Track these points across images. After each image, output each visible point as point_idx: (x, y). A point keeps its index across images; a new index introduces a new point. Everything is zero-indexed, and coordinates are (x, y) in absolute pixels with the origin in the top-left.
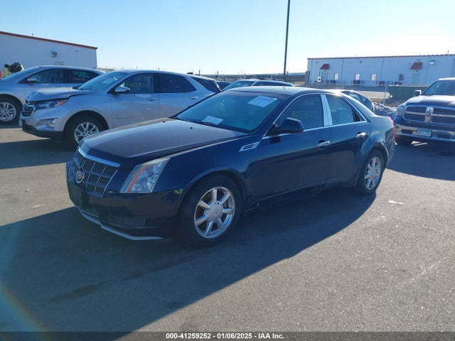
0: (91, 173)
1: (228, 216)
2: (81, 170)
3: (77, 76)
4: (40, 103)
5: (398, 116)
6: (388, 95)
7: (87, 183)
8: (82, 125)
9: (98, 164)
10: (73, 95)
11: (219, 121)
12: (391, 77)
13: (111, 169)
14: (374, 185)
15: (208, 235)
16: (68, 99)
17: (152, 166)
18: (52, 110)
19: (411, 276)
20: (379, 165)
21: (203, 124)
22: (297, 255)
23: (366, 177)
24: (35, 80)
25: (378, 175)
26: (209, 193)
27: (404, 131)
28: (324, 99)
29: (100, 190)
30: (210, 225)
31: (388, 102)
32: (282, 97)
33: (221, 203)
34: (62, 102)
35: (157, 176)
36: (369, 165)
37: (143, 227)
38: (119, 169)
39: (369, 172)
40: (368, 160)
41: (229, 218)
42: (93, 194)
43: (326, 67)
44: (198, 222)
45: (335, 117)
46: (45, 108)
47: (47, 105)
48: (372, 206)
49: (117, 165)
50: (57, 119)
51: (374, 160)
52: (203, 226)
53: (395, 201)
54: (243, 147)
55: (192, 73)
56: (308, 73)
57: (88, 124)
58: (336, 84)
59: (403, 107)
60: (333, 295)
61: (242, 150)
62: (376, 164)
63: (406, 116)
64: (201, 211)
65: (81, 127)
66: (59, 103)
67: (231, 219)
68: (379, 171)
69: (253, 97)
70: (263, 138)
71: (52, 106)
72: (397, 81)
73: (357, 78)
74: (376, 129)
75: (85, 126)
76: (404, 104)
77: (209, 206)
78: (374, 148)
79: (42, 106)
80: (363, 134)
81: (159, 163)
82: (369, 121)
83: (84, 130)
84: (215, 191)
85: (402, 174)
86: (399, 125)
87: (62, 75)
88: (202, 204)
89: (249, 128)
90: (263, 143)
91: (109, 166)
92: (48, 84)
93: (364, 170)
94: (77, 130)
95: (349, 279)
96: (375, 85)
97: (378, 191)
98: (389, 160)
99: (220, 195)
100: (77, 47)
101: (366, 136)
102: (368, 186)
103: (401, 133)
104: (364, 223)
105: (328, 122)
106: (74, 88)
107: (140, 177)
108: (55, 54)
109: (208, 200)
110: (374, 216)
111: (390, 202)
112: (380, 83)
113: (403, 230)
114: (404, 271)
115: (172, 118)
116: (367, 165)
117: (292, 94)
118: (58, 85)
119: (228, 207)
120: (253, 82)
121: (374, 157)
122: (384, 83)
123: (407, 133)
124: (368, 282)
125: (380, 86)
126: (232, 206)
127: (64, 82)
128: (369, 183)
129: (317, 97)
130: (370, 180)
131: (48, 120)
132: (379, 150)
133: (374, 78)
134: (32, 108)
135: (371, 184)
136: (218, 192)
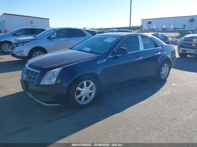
0: (29, 75)
1: (93, 93)
2: (25, 74)
3: (37, 32)
4: (18, 44)
5: (181, 44)
6: (178, 34)
7: (28, 80)
8: (36, 53)
9: (32, 71)
10: (32, 40)
11: (89, 50)
12: (180, 26)
13: (37, 73)
14: (166, 76)
15: (83, 103)
16: (29, 42)
17: (54, 72)
18: (23, 47)
19: (178, 121)
20: (168, 67)
21: (82, 51)
22: (124, 111)
23: (161, 73)
24: (19, 34)
25: (167, 72)
26: (82, 83)
27: (182, 51)
28: (140, 38)
29: (32, 83)
30: (84, 98)
31: (177, 37)
32: (119, 38)
33: (89, 88)
34: (27, 43)
35: (56, 76)
36: (163, 68)
37: (51, 100)
38: (40, 73)
39: (163, 71)
40: (162, 65)
41: (93, 95)
42: (30, 85)
43: (150, 23)
44: (77, 97)
45: (145, 46)
46: (20, 46)
47: (21, 45)
48: (164, 86)
49: (39, 72)
50: (25, 50)
51: (165, 65)
52: (80, 99)
53: (175, 84)
54: (99, 62)
55: (85, 28)
56: (142, 26)
57: (39, 52)
58: (154, 30)
59: (182, 39)
60: (138, 132)
61: (98, 63)
62: (166, 67)
63: (184, 43)
64: (79, 92)
65: (36, 54)
66: (26, 44)
67: (94, 95)
68: (168, 70)
69: (106, 38)
70: (109, 57)
71: (23, 45)
72: (183, 28)
73: (164, 27)
74: (166, 51)
75: (37, 53)
76: (183, 38)
77: (82, 90)
78: (165, 59)
79: (18, 45)
80: (160, 53)
81: (58, 70)
82: (162, 47)
83: (37, 55)
84: (85, 83)
85: (180, 71)
86: (180, 48)
87: (30, 31)
88: (79, 88)
89: (103, 52)
90: (109, 60)
91: (36, 72)
92: (24, 36)
93: (160, 70)
94: (34, 55)
95: (147, 123)
96: (172, 30)
97: (167, 79)
98: (173, 65)
99: (88, 84)
100: (41, 19)
101: (161, 54)
102: (162, 77)
103: (181, 52)
104: (159, 95)
105: (142, 48)
106: (34, 37)
107: (49, 77)
108: (32, 22)
109: (82, 87)
110: (164, 91)
111: (173, 84)
112: (175, 29)
113: (177, 98)
114: (175, 119)
115: (70, 49)
116: (162, 67)
117: (124, 36)
118: (29, 35)
119: (92, 90)
120: (115, 31)
121: (165, 63)
122: (176, 29)
123: (184, 51)
124: (156, 125)
125: (175, 30)
126: (94, 89)
127: (31, 34)
128: (163, 76)
129: (136, 37)
130: (163, 75)
131: (21, 51)
132: (168, 61)
133: (172, 27)
134: (14, 46)
135: (164, 76)
136: (87, 83)
